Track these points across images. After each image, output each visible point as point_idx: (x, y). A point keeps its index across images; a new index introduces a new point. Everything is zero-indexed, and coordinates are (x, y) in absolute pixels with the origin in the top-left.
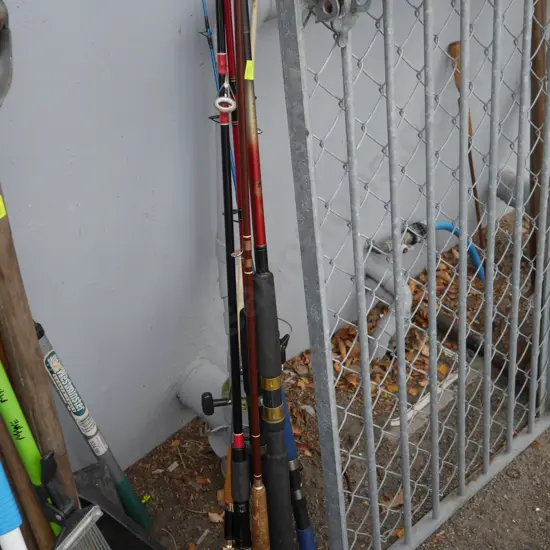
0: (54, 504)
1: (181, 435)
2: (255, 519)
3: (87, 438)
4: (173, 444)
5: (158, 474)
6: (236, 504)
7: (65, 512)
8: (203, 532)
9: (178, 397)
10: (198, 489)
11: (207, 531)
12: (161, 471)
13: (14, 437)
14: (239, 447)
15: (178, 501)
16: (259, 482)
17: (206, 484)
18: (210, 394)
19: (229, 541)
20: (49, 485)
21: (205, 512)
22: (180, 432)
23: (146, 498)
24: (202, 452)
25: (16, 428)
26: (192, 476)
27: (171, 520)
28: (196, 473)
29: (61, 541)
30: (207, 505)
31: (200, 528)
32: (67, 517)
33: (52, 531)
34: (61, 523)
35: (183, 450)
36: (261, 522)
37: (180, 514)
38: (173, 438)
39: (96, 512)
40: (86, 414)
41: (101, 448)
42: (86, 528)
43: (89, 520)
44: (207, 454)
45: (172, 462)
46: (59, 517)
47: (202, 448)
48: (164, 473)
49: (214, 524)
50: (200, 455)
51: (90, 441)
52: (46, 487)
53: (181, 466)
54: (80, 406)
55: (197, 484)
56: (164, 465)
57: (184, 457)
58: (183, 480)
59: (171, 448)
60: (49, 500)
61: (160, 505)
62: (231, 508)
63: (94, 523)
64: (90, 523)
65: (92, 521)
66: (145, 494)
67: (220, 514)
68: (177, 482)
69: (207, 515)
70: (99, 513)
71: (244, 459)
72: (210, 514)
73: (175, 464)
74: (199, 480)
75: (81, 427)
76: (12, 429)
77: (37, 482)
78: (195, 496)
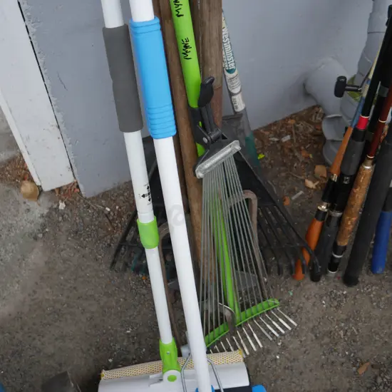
0: (204, 127)
1: (298, 117)
2: (355, 191)
3: (231, 94)
4: (289, 122)
5: (274, 141)
6: (341, 176)
7: (212, 137)
8: (298, 192)
9: (304, 85)
10: (301, 160)
11: (301, 192)
12: (276, 139)
13: (182, 56)
14: (361, 129)
15: (285, 165)
16: (370, 162)
17: (309, 158)
18: (345, 78)
19: (325, 203)
20: (203, 109)
21: (302, 177)
22: (296, 114)
23: (261, 156)
24: (311, 134)
25: (186, 47)
26: (299, 150)
27: (277, 177)
28: (303, 148)
29: (203, 161)
30: (305, 174)
31: (296, 188)
32: (213, 141)
33: (196, 150)
34: (206, 146)
35: (297, 129)
36: (360, 194)
37: (283, 174)
38: (291, 118)
39: (235, 146)
40: (234, 74)
41: (240, 106)
42: (225, 156)
43: (229, 150)
44: (315, 136)
45: (287, 135)
46: (205, 140)
47: (311, 130)
48: (278, 142)
49: (308, 188)
50: (309, 135)
51: (233, 97)
52: (200, 111)
53: (291, 140)
54: (232, 66)
55: (302, 156)
56: (280, 135)
57: (296, 134)
58: (291, 150)
59: (287, 124)
60: (200, 123)
61: (270, 164)
62: (335, 178)
63: (232, 154)
64: (229, 153)
65: (231, 151)
66: (260, 153)
67: (314, 183)
68: (286, 151)
69: (304, 181)
70: (238, 148)
71: (362, 141)
72: (307, 181)
73: (288, 137)
74: (304, 154)
75: (229, 84)
76: (181, 47)
77: (194, 104)
78: (298, 164)
